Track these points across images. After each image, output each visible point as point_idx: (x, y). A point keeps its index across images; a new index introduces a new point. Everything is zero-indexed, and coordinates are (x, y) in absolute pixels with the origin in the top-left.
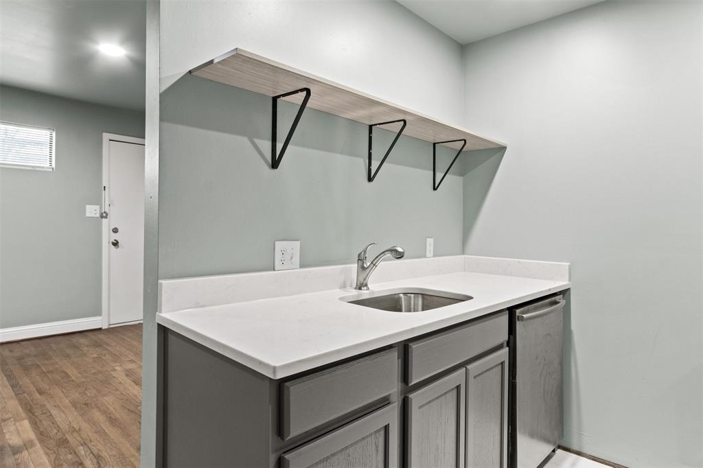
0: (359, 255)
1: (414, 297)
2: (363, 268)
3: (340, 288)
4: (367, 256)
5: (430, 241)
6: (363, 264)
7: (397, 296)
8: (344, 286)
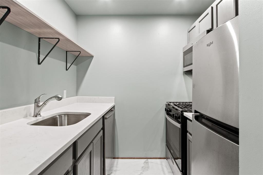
0: (35, 100)
1: (64, 116)
2: (38, 106)
3: (24, 118)
4: (40, 100)
5: (65, 91)
6: (38, 104)
7: (55, 117)
8: (26, 116)
